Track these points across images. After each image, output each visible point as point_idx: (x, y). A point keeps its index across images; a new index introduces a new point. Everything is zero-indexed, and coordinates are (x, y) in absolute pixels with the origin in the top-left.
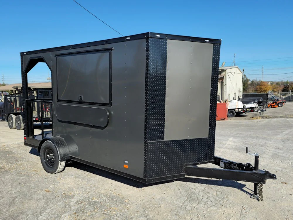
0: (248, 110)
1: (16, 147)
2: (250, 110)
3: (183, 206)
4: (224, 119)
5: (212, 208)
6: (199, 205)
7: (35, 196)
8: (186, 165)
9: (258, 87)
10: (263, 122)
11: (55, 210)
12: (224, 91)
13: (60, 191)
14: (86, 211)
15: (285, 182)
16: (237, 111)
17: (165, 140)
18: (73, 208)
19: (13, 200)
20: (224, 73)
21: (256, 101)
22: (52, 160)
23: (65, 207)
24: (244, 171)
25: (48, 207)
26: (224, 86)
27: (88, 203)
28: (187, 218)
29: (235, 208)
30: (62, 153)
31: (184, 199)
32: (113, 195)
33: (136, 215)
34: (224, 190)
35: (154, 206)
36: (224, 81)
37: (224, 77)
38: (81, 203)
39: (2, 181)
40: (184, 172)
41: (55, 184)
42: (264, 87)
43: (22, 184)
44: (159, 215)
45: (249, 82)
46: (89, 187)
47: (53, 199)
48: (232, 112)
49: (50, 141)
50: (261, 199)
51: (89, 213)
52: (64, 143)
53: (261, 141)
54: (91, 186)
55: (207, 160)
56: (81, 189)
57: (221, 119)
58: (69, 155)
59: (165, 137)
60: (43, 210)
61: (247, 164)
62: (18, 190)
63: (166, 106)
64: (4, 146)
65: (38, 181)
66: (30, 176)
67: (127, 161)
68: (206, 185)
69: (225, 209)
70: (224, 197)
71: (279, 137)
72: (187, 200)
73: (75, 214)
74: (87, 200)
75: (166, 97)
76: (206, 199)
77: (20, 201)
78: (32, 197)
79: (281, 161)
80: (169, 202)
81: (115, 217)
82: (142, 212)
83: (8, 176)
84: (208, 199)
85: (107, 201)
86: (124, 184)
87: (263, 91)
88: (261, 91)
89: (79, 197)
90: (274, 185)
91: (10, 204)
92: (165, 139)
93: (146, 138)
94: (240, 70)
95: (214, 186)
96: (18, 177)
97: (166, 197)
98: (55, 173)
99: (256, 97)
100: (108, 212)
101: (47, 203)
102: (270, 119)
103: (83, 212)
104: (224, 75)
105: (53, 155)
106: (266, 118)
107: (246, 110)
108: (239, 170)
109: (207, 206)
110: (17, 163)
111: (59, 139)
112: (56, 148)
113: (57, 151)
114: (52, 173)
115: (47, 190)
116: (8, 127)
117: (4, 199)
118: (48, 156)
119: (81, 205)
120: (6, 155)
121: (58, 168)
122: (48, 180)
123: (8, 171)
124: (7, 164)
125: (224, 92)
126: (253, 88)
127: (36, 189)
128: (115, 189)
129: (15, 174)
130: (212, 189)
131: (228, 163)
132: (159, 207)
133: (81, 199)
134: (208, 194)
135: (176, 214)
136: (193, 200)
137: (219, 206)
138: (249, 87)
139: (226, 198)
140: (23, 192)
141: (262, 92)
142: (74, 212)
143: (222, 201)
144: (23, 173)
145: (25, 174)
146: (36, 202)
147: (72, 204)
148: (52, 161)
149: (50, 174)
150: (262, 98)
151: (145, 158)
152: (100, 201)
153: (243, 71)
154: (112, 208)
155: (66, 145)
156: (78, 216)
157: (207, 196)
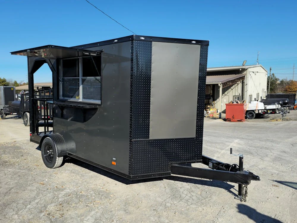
0: (269, 111)
1: (25, 143)
2: (271, 111)
3: (164, 203)
4: (241, 121)
5: (191, 206)
6: (180, 202)
7: (29, 188)
8: (172, 164)
9: (287, 87)
10: (281, 125)
11: (44, 201)
12: (245, 91)
13: (54, 184)
14: (71, 203)
15: (276, 185)
16: (257, 113)
17: (149, 139)
18: (60, 200)
19: (9, 190)
20: (245, 73)
21: (281, 102)
22: (52, 155)
23: (54, 198)
24: (229, 172)
25: (38, 198)
26: (245, 86)
27: (75, 196)
28: (164, 214)
29: (215, 207)
30: (60, 150)
31: (167, 196)
32: (101, 190)
33: (117, 208)
34: (210, 190)
35: (136, 202)
36: (245, 81)
37: (245, 77)
38: (69, 196)
39: (4, 173)
40: (170, 171)
41: (52, 177)
42: (294, 87)
43: (21, 177)
44: (138, 210)
45: (278, 82)
46: (80, 182)
47: (44, 191)
48: (251, 113)
49: (49, 138)
50: (244, 200)
51: (74, 205)
52: (63, 140)
53: (269, 144)
54: (83, 181)
55: (194, 160)
56: (73, 183)
57: (238, 121)
58: (66, 151)
59: (150, 136)
60: (33, 200)
61: (233, 164)
62: (16, 181)
63: (151, 106)
64: (15, 141)
65: (37, 174)
66: (30, 170)
67: (115, 158)
68: (194, 184)
69: (204, 208)
70: (207, 197)
71: (290, 140)
72: (170, 197)
73: (61, 204)
74: (75, 194)
75: (151, 97)
76: (188, 197)
77: (15, 191)
78: (27, 189)
79: (282, 165)
80: (152, 198)
81: (96, 209)
82: (123, 206)
83: (11, 170)
84: (191, 197)
85: (93, 195)
86: (114, 180)
87: (293, 91)
88: (290, 92)
89: (69, 190)
90: (263, 187)
91: (6, 194)
92: (151, 138)
93: (131, 136)
94: (264, 68)
95: (201, 185)
96: (19, 171)
97: (150, 193)
98: (53, 168)
99: (282, 98)
100: (92, 204)
101: (38, 194)
102: (291, 121)
103: (68, 203)
104: (246, 74)
105: (53, 151)
106: (287, 120)
107: (266, 112)
108: (226, 171)
109: (188, 204)
110: (22, 157)
111: (58, 136)
112: (54, 145)
113: (55, 148)
114: (51, 168)
115: (42, 183)
116: (24, 125)
117: (2, 189)
118: (48, 151)
119: (68, 197)
120: (15, 150)
121: (56, 163)
122: (46, 174)
123: (12, 165)
124: (13, 159)
125: (245, 93)
126: (283, 88)
127: (33, 182)
128: (104, 185)
129: (17, 167)
130: (199, 188)
131: (216, 163)
132: (141, 203)
133: (70, 192)
134: (192, 193)
135: (154, 210)
136: (176, 197)
137: (199, 205)
138: (278, 87)
139: (210, 197)
140: (20, 184)
141: (292, 93)
142: (61, 203)
143: (204, 200)
144: (26, 167)
145: (26, 168)
146: (29, 193)
147: (60, 196)
148: (51, 157)
149: (49, 169)
150: (288, 99)
151: (130, 155)
152: (87, 195)
153: (271, 69)
154: (96, 202)
155: (64, 142)
156: (63, 206)
157: (191, 195)
